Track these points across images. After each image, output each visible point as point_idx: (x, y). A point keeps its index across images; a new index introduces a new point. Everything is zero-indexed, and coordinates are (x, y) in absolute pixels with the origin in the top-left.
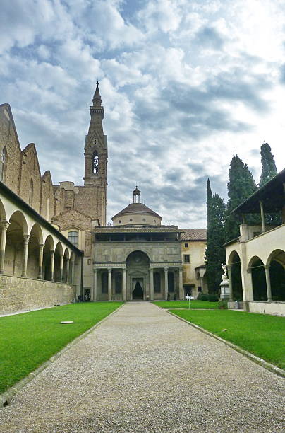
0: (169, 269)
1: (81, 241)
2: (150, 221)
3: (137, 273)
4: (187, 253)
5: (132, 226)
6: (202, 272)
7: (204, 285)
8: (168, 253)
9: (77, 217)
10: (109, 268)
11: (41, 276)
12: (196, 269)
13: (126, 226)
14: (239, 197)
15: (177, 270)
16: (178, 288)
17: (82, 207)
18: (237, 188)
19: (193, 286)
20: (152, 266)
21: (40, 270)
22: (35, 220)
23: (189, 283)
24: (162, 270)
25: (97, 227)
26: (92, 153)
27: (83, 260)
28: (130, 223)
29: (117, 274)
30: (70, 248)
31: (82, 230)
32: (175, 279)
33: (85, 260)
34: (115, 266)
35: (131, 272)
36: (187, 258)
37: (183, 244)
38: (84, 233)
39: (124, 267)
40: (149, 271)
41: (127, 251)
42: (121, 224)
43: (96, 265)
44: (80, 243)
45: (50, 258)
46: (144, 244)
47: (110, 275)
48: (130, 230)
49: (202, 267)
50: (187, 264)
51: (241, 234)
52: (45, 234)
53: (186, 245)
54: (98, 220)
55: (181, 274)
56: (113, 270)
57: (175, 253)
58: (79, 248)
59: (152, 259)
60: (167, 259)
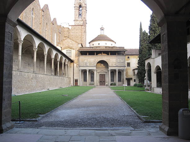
0: (119, 70)
1: (73, 55)
2: (109, 44)
3: (102, 72)
4: (128, 62)
5: (99, 47)
6: (136, 71)
7: (137, 78)
8: (118, 61)
9: (71, 42)
10: (87, 69)
11: (53, 73)
12: (133, 70)
13: (96, 47)
14: (154, 34)
15: (123, 71)
16: (123, 80)
17: (73, 37)
18: (153, 29)
19: (131, 79)
20: (110, 68)
21: (52, 70)
22: (49, 46)
23: (129, 77)
24: (115, 70)
25: (81, 47)
26: (78, 6)
27: (74, 65)
28: (98, 45)
29: (92, 72)
30: (67, 59)
31: (73, 49)
32: (122, 75)
33: (75, 65)
34: (91, 68)
35: (99, 71)
36: (129, 64)
37: (127, 57)
38: (74, 51)
39: (95, 68)
40: (108, 71)
41: (96, 61)
42: (94, 46)
43: (81, 67)
44: (72, 56)
45: (57, 64)
46: (106, 57)
47: (88, 72)
48: (98, 49)
49: (136, 69)
50: (128, 67)
51: (152, 54)
52: (54, 52)
53: (128, 58)
54: (82, 44)
55: (125, 72)
56: (89, 70)
57: (122, 61)
58: (72, 59)
59: (110, 64)
60: (118, 65)
